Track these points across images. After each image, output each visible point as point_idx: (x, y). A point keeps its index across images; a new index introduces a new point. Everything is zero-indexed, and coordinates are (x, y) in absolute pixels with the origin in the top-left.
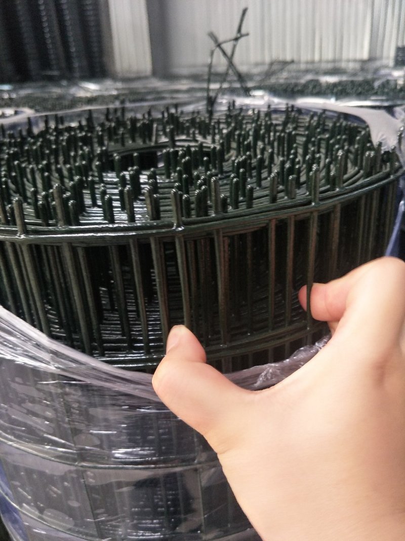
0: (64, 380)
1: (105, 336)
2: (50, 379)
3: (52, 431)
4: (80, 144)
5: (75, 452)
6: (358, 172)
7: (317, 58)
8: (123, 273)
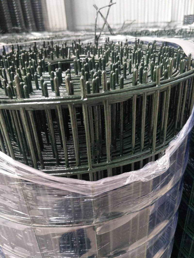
0: (23, 182)
1: (45, 158)
2: (16, 182)
3: (17, 208)
4: (30, 58)
5: (30, 219)
6: (176, 71)
7: (146, 21)
8: (54, 124)
